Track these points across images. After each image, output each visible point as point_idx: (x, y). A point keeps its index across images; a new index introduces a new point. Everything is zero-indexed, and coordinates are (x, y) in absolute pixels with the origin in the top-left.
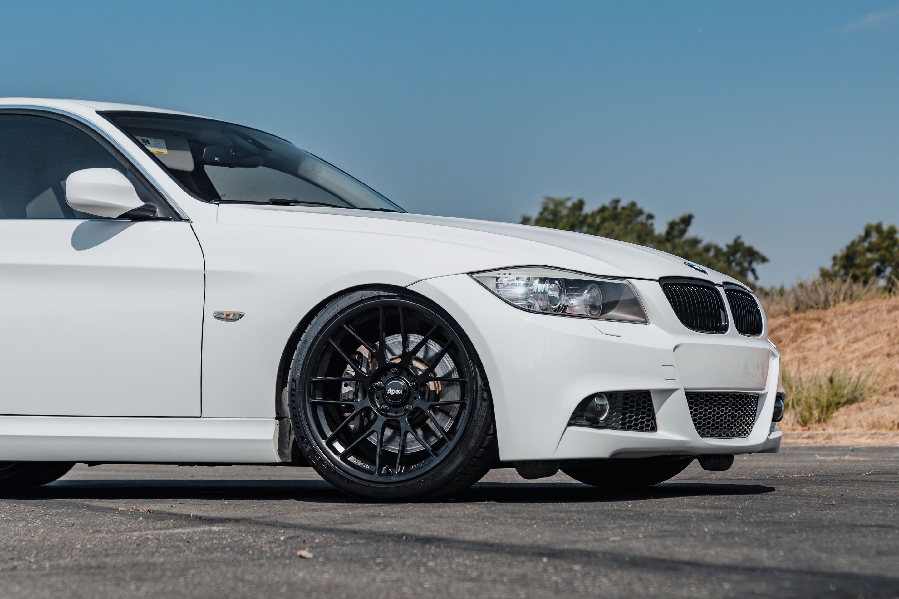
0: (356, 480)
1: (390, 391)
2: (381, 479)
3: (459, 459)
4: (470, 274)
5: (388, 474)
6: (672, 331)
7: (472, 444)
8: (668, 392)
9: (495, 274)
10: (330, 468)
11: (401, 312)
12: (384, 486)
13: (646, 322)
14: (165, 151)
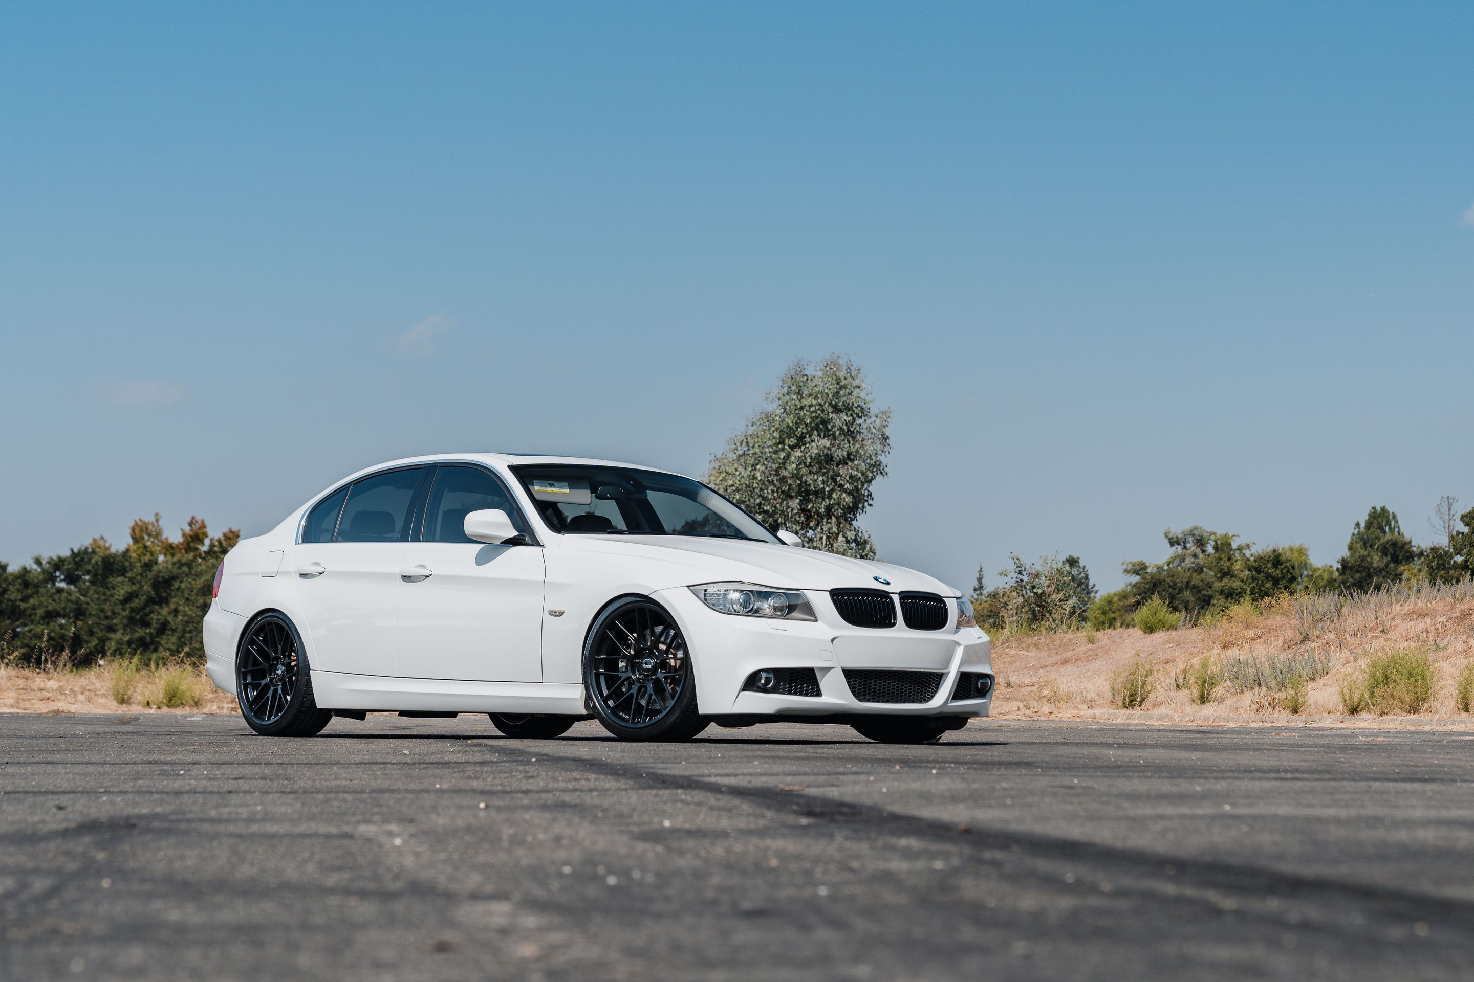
0: (618, 726)
1: (645, 666)
2: (632, 726)
3: (677, 713)
4: (688, 586)
5: (639, 722)
6: (834, 626)
7: (685, 702)
8: (828, 669)
9: (704, 587)
10: (604, 718)
11: (648, 612)
12: (633, 730)
13: (816, 620)
14: (567, 491)
